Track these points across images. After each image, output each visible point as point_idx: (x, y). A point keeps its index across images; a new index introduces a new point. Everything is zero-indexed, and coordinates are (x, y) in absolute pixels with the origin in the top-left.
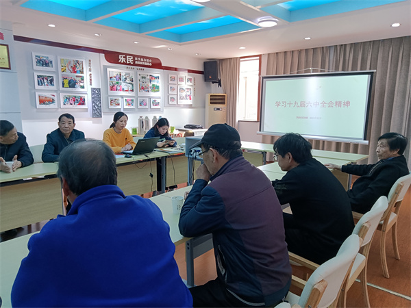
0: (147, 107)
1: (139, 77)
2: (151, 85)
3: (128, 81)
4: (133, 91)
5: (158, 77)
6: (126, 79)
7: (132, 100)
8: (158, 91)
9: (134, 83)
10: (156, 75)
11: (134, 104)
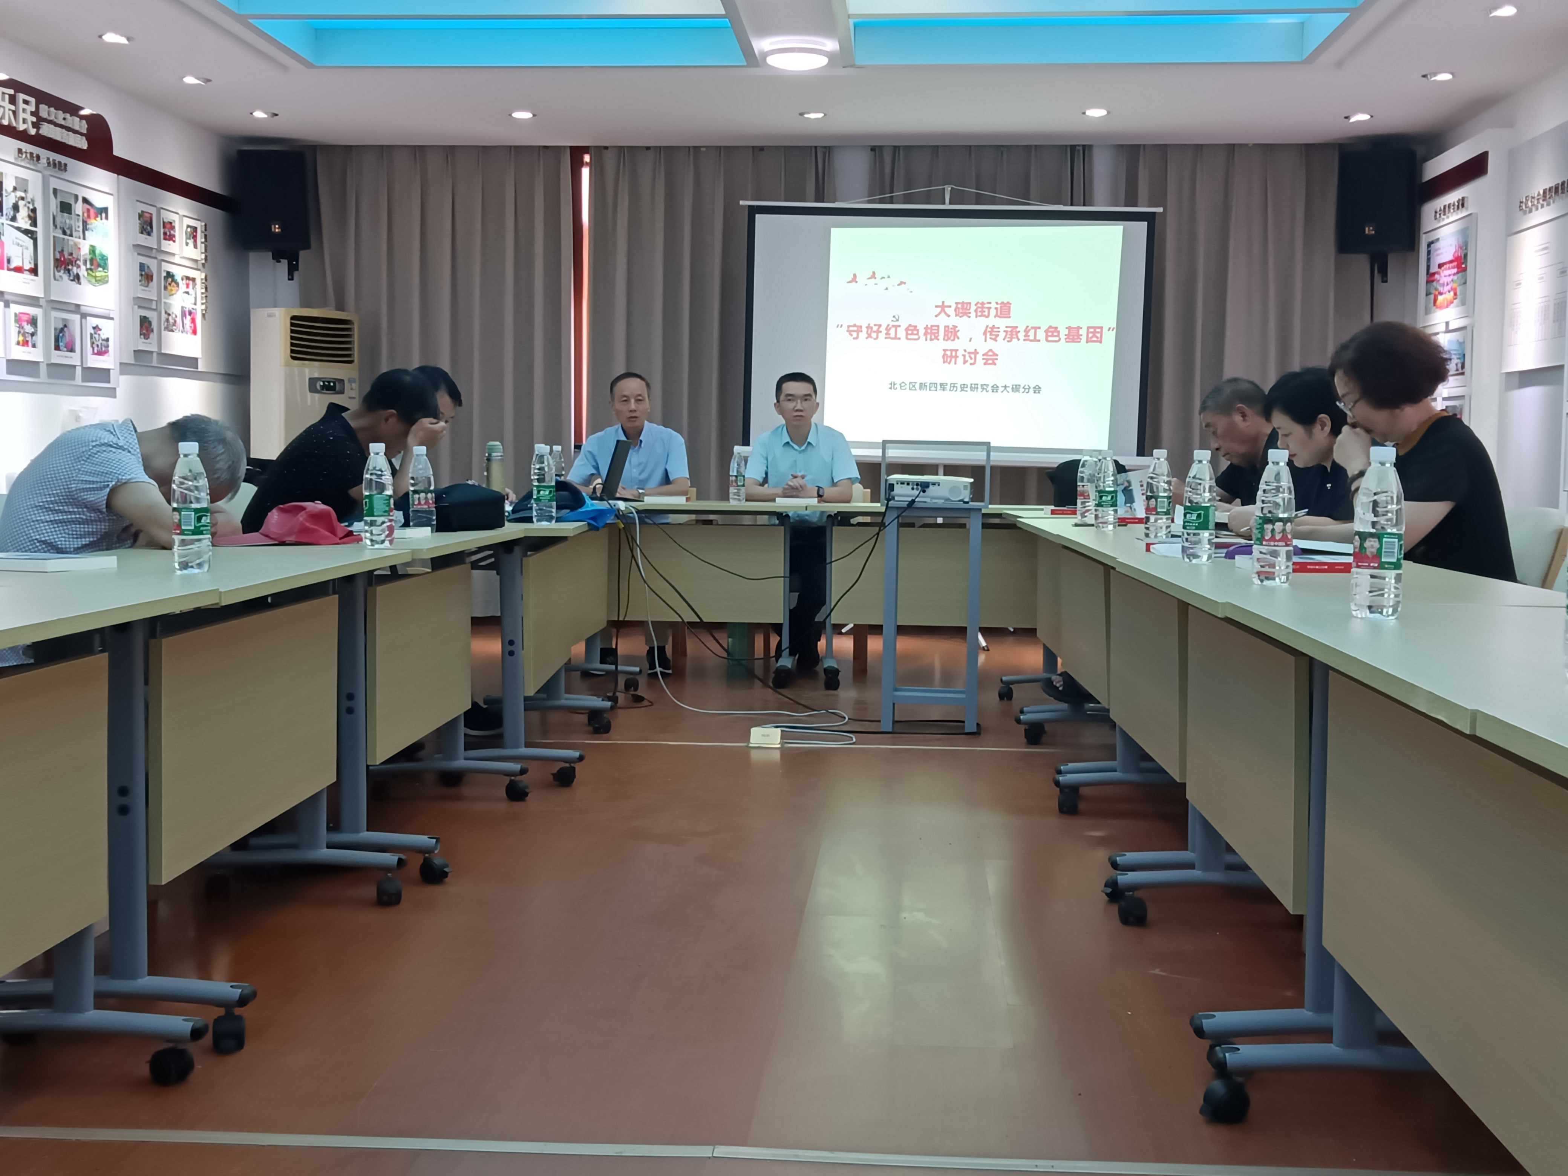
0: (74, 359)
1: (54, 205)
2: (85, 251)
3: (23, 221)
4: (34, 271)
5: (105, 210)
6: (16, 208)
7: (33, 322)
8: (104, 281)
9: (39, 230)
10: (99, 201)
11: (39, 339)
